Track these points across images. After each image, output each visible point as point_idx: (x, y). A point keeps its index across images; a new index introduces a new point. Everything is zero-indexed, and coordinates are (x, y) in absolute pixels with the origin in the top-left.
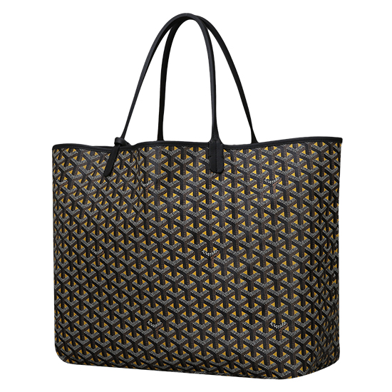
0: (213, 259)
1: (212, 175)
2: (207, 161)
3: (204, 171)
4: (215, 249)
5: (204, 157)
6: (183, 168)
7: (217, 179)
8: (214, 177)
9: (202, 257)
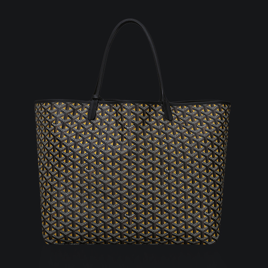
0: (171, 174)
1: (167, 122)
2: (163, 113)
3: (162, 119)
4: (173, 168)
5: (161, 110)
6: (150, 117)
7: (170, 124)
8: (168, 123)
9: (165, 173)
